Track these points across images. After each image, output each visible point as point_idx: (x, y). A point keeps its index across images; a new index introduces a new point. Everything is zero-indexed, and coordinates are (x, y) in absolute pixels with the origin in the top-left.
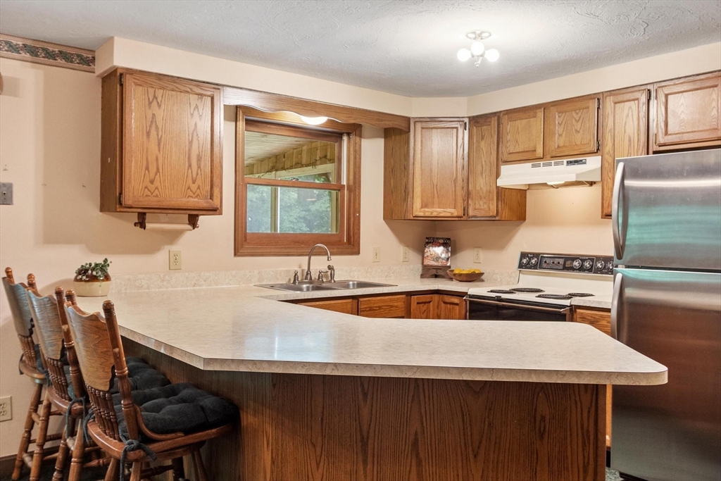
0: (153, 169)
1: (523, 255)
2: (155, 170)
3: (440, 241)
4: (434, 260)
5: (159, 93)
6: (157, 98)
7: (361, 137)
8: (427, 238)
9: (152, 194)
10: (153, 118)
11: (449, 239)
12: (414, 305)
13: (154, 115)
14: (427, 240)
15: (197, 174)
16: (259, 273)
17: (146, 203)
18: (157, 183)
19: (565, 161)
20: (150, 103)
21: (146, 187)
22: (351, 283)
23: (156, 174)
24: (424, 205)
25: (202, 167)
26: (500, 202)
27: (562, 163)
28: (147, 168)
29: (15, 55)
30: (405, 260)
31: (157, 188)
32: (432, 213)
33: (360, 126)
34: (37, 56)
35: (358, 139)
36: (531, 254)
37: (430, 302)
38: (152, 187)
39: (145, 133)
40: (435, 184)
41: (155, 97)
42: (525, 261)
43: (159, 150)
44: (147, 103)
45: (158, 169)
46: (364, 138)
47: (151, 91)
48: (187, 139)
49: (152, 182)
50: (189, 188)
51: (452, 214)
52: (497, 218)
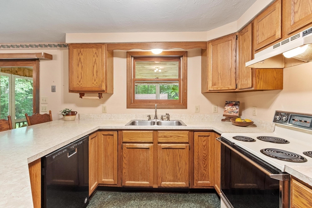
0: (80, 77)
1: (277, 113)
2: (81, 77)
3: (233, 103)
4: (229, 113)
5: (82, 50)
6: (81, 52)
7: (187, 56)
8: (226, 102)
9: (80, 86)
10: (80, 59)
11: (239, 102)
12: (196, 137)
13: (80, 58)
14: (226, 103)
15: (96, 78)
16: (136, 115)
17: (77, 89)
18: (81, 82)
19: (301, 33)
20: (79, 54)
21: (78, 84)
22: (175, 122)
23: (81, 79)
24: (214, 84)
25: (98, 75)
26: (254, 78)
27: (299, 36)
28: (78, 77)
29: (56, 48)
30: (215, 112)
31: (81, 84)
32: (217, 88)
33: (187, 52)
34: (61, 47)
35: (185, 57)
36: (283, 112)
37: (209, 136)
38: (80, 84)
39: (77, 65)
40: (219, 73)
41: (80, 52)
42: (278, 117)
43: (82, 70)
44: (78, 54)
45: (82, 77)
46: (189, 57)
47: (79, 50)
48: (92, 65)
49: (80, 82)
50: (93, 83)
51: (228, 88)
52: (253, 89)
